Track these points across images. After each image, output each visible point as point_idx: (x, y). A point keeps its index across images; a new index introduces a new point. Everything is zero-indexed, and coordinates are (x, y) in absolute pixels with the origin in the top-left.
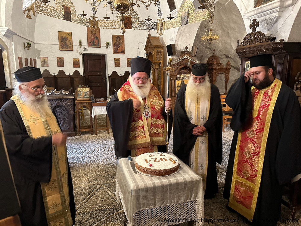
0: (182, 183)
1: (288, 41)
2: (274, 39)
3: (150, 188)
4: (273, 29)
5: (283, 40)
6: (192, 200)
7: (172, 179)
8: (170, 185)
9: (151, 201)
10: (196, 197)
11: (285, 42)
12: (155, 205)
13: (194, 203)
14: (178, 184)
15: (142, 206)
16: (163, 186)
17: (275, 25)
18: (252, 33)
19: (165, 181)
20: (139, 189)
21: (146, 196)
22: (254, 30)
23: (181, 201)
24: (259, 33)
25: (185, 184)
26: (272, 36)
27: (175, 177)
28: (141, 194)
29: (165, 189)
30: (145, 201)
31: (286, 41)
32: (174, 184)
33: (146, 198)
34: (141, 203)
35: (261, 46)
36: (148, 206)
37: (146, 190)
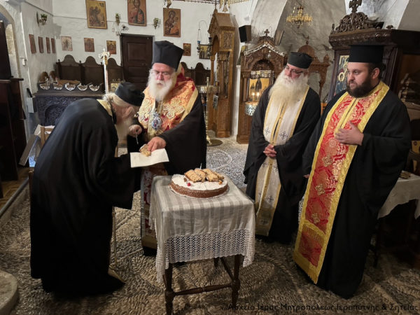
0: (227, 208)
1: (399, 27)
2: (381, 24)
3: (186, 211)
4: (381, 11)
5: (392, 26)
6: (239, 229)
7: (216, 203)
8: (212, 209)
9: (187, 227)
10: (245, 225)
11: (394, 31)
12: (192, 231)
13: (242, 234)
14: (222, 210)
15: (176, 232)
16: (203, 210)
17: (385, 4)
18: (351, 15)
19: (206, 204)
20: (173, 212)
21: (181, 221)
22: (355, 10)
23: (227, 229)
24: (360, 14)
25: (232, 209)
26: (379, 21)
27: (220, 200)
28: (176, 217)
29: (205, 214)
30: (179, 226)
31: (397, 29)
32: (218, 208)
33: (182, 222)
34: (175, 228)
35: (361, 33)
36: (184, 232)
37: (182, 212)
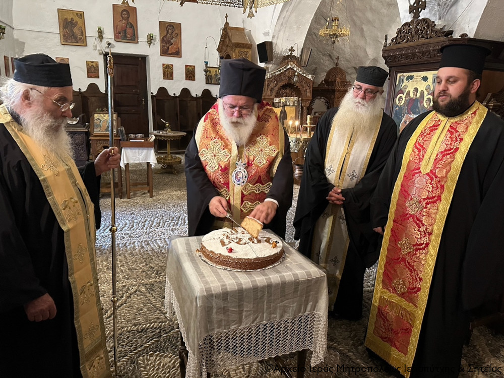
0: (291, 283)
1: (474, 36)
2: (451, 33)
3: (231, 292)
4: (448, 17)
5: (467, 35)
6: (306, 313)
7: (272, 276)
8: (269, 286)
9: (234, 317)
10: (314, 307)
11: (470, 39)
12: (240, 322)
13: (311, 319)
14: (283, 285)
15: (216, 326)
16: (255, 289)
17: (453, 8)
18: (412, 21)
19: (259, 278)
20: (212, 295)
21: (224, 308)
22: (417, 15)
23: (288, 316)
24: (425, 20)
25: (296, 284)
26: (446, 29)
27: (278, 272)
28: (215, 303)
29: (259, 295)
30: (222, 317)
31: (472, 37)
32: (277, 285)
33: (224, 310)
34: (215, 320)
35: (428, 44)
36: (228, 325)
37: (225, 295)
